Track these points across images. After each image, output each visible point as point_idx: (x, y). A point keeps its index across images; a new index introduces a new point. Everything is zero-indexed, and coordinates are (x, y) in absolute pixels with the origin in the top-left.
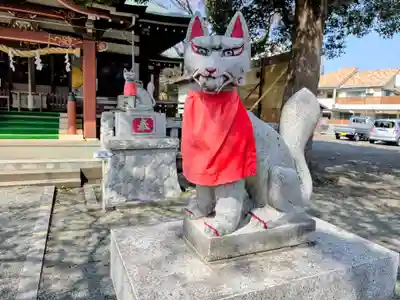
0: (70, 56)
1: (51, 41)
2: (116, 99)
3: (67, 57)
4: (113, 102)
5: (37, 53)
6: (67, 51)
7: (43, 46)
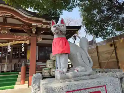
0: (25, 44)
1: (16, 38)
2: (46, 63)
3: (23, 45)
4: (44, 64)
5: (9, 44)
6: (23, 42)
7: (12, 41)
